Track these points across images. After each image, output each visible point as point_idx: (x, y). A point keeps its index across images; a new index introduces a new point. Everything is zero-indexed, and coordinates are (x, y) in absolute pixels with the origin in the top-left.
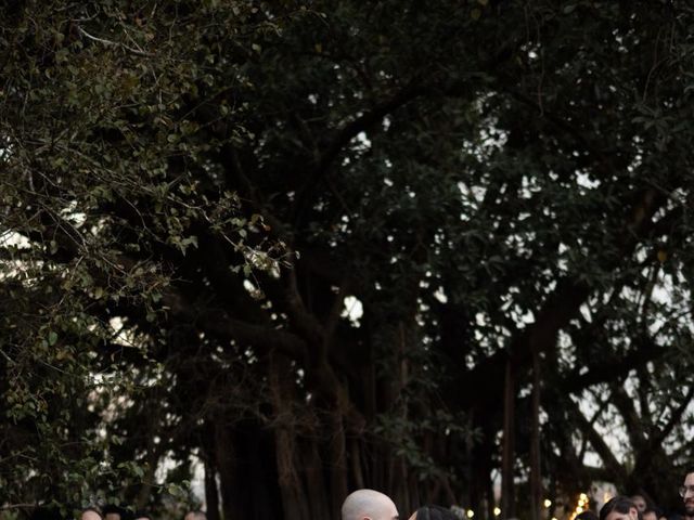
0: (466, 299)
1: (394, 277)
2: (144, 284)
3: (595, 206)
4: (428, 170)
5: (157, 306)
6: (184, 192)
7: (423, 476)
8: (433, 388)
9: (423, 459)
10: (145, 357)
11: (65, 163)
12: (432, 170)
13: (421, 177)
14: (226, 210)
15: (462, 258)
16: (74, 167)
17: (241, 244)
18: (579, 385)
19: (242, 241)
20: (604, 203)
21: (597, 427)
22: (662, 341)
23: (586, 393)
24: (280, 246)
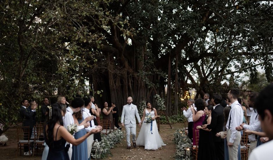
0: (161, 40)
1: (143, 33)
2: (97, 39)
3: (194, 17)
4: (151, 6)
5: (100, 44)
6: (107, 14)
7: (149, 87)
8: (152, 63)
9: (149, 82)
10: (92, 57)
11: (77, 6)
12: (153, 6)
13: (150, 8)
14: (118, 19)
15: (161, 29)
16: (79, 7)
17: (122, 29)
18: (187, 63)
19: (122, 28)
20: (197, 16)
21: (191, 73)
22: (209, 51)
23: (189, 65)
24: (133, 29)
